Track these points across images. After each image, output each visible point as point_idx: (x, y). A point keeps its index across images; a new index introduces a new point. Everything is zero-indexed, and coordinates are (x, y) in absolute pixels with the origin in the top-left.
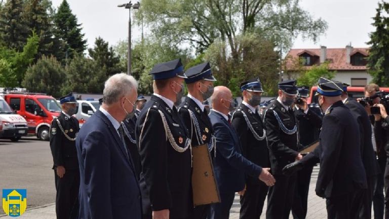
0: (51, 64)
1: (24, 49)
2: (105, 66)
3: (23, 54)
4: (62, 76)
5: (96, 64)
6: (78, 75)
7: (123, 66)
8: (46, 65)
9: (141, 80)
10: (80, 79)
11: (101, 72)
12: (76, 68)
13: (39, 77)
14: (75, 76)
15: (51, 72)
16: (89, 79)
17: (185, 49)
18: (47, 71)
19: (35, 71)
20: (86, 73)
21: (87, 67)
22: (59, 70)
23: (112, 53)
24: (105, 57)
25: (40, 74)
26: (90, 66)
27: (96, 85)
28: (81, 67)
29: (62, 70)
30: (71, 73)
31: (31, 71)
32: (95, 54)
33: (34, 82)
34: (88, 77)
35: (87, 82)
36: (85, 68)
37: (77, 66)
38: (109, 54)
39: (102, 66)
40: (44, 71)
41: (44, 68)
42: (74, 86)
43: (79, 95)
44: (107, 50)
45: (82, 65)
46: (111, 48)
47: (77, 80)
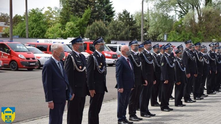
0: (100, 25)
1: (83, 16)
2: (128, 25)
3: (83, 19)
4: (106, 31)
5: (124, 24)
6: (114, 30)
7: (138, 25)
8: (97, 25)
9: (148, 33)
10: (115, 33)
11: (126, 29)
12: (113, 26)
13: (94, 32)
14: (112, 31)
15: (100, 29)
16: (120, 33)
17: (172, 15)
18: (98, 28)
19: (92, 28)
20: (118, 30)
21: (119, 26)
22: (104, 28)
23: (132, 18)
24: (128, 20)
25: (94, 30)
26: (121, 25)
27: (123, 36)
28: (115, 26)
29: (106, 28)
30: (110, 29)
31: (89, 29)
32: (123, 19)
33: (91, 34)
34: (119, 32)
35: (119, 35)
36: (117, 26)
37: (113, 25)
38: (130, 19)
39: (127, 25)
40: (97, 29)
41: (96, 27)
42: (112, 36)
43: (116, 42)
44: (129, 17)
45: (116, 25)
46: (132, 15)
47: (113, 33)
